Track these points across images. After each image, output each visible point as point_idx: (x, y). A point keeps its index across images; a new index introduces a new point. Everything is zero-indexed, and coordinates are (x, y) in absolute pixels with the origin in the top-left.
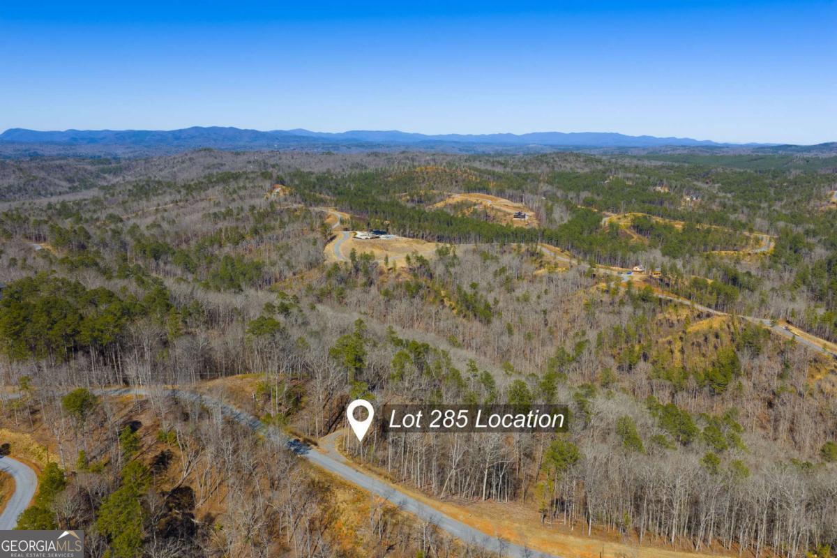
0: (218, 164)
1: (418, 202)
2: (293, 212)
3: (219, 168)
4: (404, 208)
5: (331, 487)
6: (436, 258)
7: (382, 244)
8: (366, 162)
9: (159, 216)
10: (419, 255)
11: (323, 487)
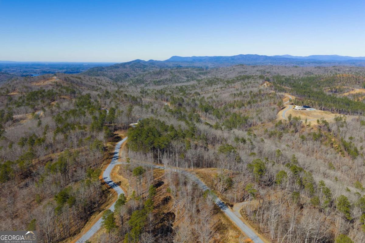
0: (245, 71)
1: (335, 92)
2: (269, 95)
3: (244, 73)
4: (324, 95)
5: (228, 228)
6: (334, 122)
7: (307, 113)
8: (313, 71)
9: (213, 93)
10: (324, 120)
11: (225, 227)
